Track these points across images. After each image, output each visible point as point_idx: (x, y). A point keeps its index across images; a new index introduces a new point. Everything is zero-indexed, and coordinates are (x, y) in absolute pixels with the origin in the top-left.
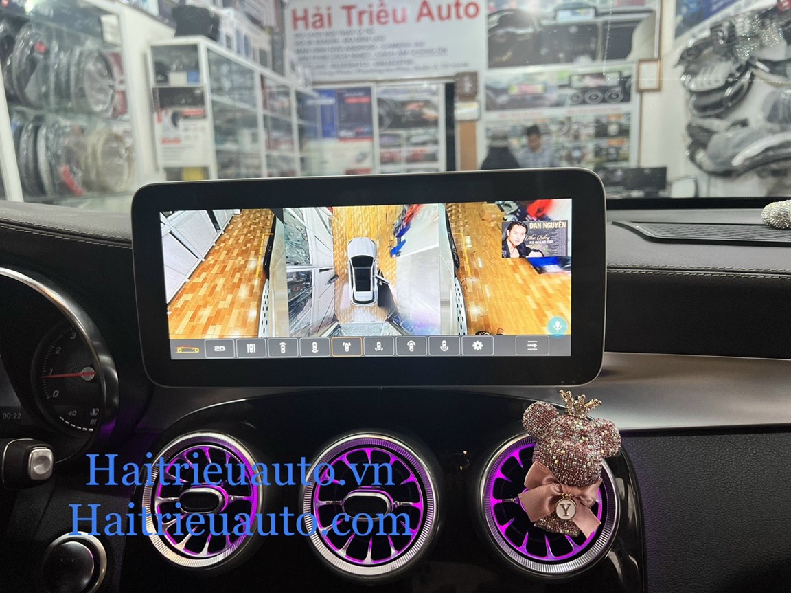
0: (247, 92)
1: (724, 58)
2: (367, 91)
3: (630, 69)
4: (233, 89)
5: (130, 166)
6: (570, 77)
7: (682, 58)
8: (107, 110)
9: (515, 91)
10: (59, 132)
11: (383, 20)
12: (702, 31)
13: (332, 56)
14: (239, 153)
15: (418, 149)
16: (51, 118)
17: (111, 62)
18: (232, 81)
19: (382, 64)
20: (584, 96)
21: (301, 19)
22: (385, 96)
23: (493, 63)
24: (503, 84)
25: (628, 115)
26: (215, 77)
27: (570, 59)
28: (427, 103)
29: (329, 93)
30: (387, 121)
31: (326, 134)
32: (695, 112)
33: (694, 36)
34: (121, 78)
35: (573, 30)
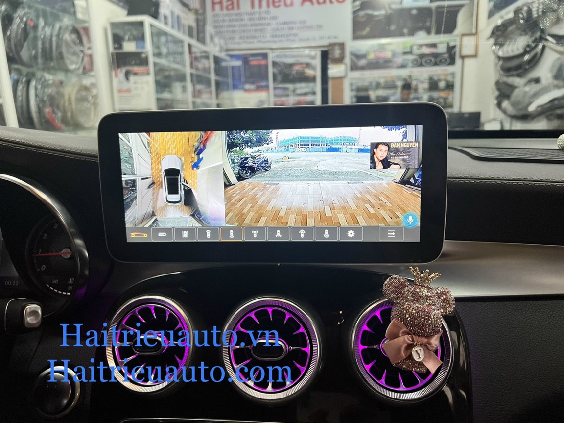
0: (179, 56)
1: (523, 33)
2: (265, 56)
3: (455, 40)
4: (168, 54)
5: (95, 109)
6: (411, 47)
7: (493, 33)
8: (78, 69)
9: (371, 56)
10: (45, 84)
11: (277, 4)
12: (508, 13)
13: (240, 30)
14: (173, 100)
15: (302, 98)
16: (39, 74)
17: (81, 33)
18: (168, 48)
19: (276, 36)
20: (422, 61)
21: (217, 3)
22: (277, 60)
23: (356, 37)
24: (363, 52)
25: (453, 74)
26: (156, 46)
27: (412, 33)
28: (308, 65)
29: (237, 57)
30: (279, 78)
31: (235, 87)
32: (502, 72)
33: (502, 17)
34: (89, 45)
35: (414, 12)
